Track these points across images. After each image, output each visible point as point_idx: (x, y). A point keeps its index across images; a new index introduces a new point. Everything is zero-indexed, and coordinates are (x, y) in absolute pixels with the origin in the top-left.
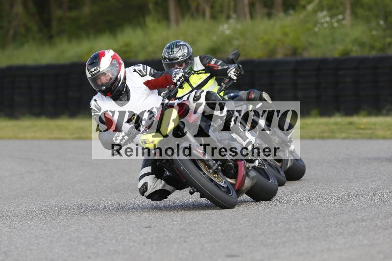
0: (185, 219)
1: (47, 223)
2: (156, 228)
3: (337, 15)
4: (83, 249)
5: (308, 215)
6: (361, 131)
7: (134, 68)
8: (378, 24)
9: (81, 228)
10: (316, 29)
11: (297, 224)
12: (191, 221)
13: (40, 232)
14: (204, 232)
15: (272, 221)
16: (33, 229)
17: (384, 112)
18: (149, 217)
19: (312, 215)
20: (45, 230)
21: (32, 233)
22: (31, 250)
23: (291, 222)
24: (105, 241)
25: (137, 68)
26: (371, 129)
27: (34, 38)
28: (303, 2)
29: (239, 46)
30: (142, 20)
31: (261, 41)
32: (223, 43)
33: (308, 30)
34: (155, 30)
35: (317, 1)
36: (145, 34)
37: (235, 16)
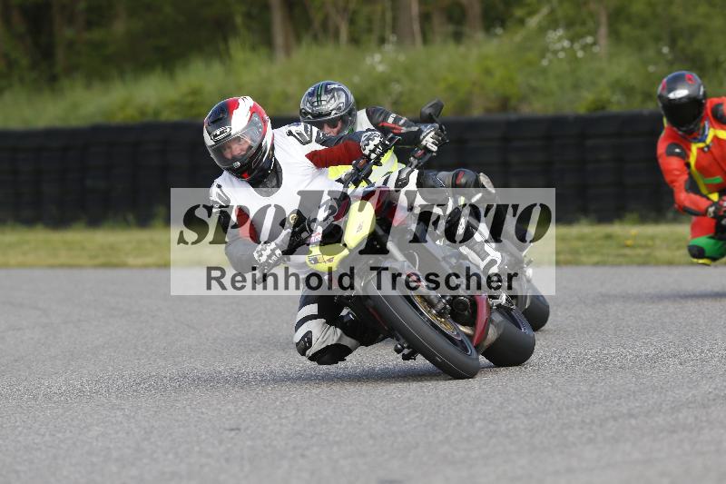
0: (303, 415)
1: (48, 424)
2: (249, 432)
3: (582, 36)
4: (114, 469)
5: (529, 406)
6: (627, 251)
7: (289, 129)
8: (659, 52)
9: (111, 432)
10: (545, 63)
11: (509, 424)
12: (313, 417)
13: (33, 439)
14: (338, 439)
15: (463, 418)
16: (20, 433)
17: (670, 215)
18: (236, 410)
19: (536, 405)
20: (43, 435)
21: (19, 442)
22: (17, 472)
23: (498, 419)
24: (155, 456)
25: (294, 129)
26: (645, 247)
27: (22, 80)
28: (519, 12)
29: (401, 94)
30: (222, 46)
31: (442, 85)
32: (373, 89)
33: (530, 64)
34: (247, 64)
35: (545, 10)
36: (228, 72)
37: (394, 38)
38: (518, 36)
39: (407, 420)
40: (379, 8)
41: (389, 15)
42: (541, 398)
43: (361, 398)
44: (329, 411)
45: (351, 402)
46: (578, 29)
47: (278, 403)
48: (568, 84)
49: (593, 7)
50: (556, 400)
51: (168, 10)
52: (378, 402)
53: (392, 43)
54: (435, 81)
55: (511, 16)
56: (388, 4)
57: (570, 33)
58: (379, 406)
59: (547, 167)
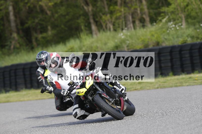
6: (196, 81)
8: (200, 26)
10: (168, 31)
26: (201, 79)
27: (24, 49)
28: (160, 18)
29: (129, 44)
30: (79, 35)
31: (140, 40)
32: (121, 43)
33: (164, 32)
34: (86, 39)
35: (167, 17)
36: (81, 42)
37: (126, 28)
38: (160, 25)
39: (139, 132)
40: (121, 21)
41: (124, 23)
42: (176, 123)
43: (126, 128)
44: (117, 132)
45: (123, 129)
46: (177, 21)
47: (103, 131)
48: (175, 36)
49: (180, 15)
50: (180, 123)
51: (63, 26)
52: (131, 128)
53: (125, 30)
54: (138, 39)
55: (158, 19)
56: (123, 19)
57: (175, 23)
58: (131, 130)
59: (171, 60)
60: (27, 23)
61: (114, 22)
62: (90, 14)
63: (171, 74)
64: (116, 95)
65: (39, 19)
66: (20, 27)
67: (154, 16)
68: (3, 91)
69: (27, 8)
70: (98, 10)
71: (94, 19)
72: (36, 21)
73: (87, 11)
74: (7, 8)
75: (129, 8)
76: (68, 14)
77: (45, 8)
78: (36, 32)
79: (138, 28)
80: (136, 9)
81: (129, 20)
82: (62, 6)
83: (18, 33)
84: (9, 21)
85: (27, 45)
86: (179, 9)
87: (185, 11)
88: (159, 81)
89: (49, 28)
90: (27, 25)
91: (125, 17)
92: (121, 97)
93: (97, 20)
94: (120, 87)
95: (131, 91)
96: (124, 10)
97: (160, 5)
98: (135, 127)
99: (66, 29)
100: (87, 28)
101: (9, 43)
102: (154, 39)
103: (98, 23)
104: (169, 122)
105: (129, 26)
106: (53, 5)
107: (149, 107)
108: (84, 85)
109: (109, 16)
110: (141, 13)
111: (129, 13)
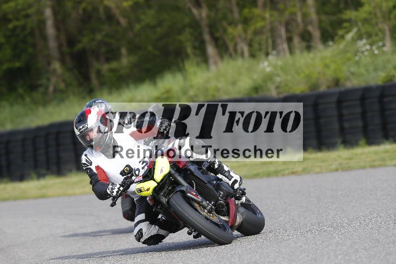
0: (243, 260)
3: (377, 42)
5: (367, 245)
10: (357, 58)
11: (356, 255)
15: (331, 254)
18: (206, 261)
19: (370, 244)
23: (350, 253)
28: (341, 32)
29: (280, 82)
30: (181, 65)
31: (302, 75)
32: (265, 81)
33: (349, 59)
34: (195, 74)
35: (355, 30)
36: (185, 79)
37: (275, 52)
38: (342, 45)
39: (300, 258)
40: (264, 37)
41: (270, 41)
42: (373, 239)
43: (274, 248)
44: (257, 257)
45: (269, 251)
46: (375, 38)
47: (229, 255)
48: (371, 68)
49: (381, 26)
50: (381, 240)
51: (150, 48)
52: (283, 250)
53: (274, 55)
54: (298, 73)
55: (337, 34)
56: (269, 35)
57: (370, 41)
58: (284, 252)
59: (364, 115)
60: (80, 42)
61: (251, 40)
62: (204, 23)
63: (362, 142)
64: (220, 194)
65: (104, 33)
66: (66, 49)
67: (329, 28)
68: (34, 175)
69: (81, 11)
70: (220, 15)
71: (212, 35)
72: (99, 37)
73: (198, 17)
74: (40, 12)
75: (281, 12)
76: (160, 24)
77: (117, 12)
78: (98, 60)
79: (297, 52)
80: (294, 14)
81: (281, 36)
82: (149, 7)
83: (63, 62)
84: (45, 38)
85: (80, 85)
86: (379, 14)
87: (390, 19)
88: (340, 157)
89: (124, 51)
90: (79, 46)
91: (273, 30)
92: (231, 198)
93: (217, 35)
94: (230, 178)
95: (283, 175)
96: (271, 16)
97: (342, 5)
98: (291, 247)
99: (157, 53)
100: (198, 52)
101: (44, 81)
102: (330, 74)
103: (220, 42)
104: (359, 236)
105: (280, 47)
106: (131, 7)
107: (319, 208)
108: (151, 174)
109: (240, 28)
110: (303, 21)
111: (280, 22)
